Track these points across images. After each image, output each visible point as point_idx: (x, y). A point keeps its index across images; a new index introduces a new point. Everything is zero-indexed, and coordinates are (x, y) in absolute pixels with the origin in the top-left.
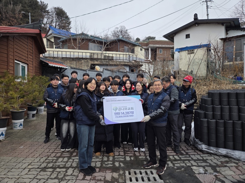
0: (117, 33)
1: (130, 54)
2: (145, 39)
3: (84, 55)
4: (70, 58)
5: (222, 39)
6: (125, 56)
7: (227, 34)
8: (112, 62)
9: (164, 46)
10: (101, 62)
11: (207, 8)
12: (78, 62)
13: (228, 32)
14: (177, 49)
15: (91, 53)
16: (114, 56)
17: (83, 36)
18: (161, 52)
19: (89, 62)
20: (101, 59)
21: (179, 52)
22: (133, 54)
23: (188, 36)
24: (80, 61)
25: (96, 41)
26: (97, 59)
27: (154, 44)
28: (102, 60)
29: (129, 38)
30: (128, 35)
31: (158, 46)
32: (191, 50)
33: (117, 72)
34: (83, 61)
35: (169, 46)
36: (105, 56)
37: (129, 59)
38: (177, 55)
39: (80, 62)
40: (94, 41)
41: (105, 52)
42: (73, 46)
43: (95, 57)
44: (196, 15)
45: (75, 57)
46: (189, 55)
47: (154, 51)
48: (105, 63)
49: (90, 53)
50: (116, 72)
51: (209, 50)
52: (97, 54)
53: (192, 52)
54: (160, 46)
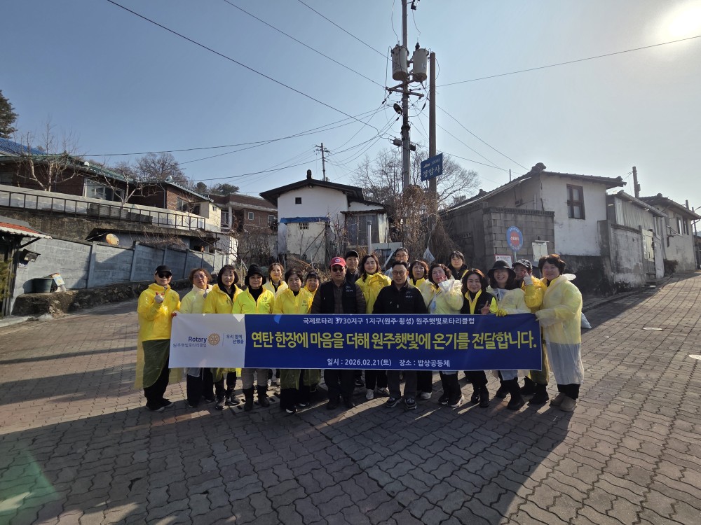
0: (153, 165)
1: (191, 215)
2: (217, 187)
3: (71, 207)
4: (24, 209)
5: (343, 213)
6: (179, 219)
7: (349, 206)
8: (150, 228)
9: (256, 207)
10: (118, 226)
11: (323, 161)
12: (52, 220)
13: (351, 204)
14: (283, 220)
15: (92, 204)
16: (154, 215)
17: (68, 163)
18: (251, 217)
19: (84, 223)
20: (119, 219)
21: (286, 224)
22: (197, 216)
23: (298, 201)
24: (58, 220)
25: (108, 178)
26: (108, 219)
27: (239, 202)
28: (122, 222)
29: (184, 181)
30: (180, 174)
31: (246, 206)
32: (304, 222)
33: (166, 249)
34: (66, 220)
35: (265, 209)
36: (130, 214)
37: (190, 224)
38: (281, 227)
39: (55, 222)
40: (103, 177)
41: (130, 205)
42: (36, 180)
43: (103, 212)
44: (309, 173)
45: (39, 208)
46: (301, 231)
47: (239, 214)
48: (129, 229)
49: (88, 203)
50: (164, 251)
51: (327, 226)
52: (110, 208)
53: (305, 226)
54: (250, 206)
